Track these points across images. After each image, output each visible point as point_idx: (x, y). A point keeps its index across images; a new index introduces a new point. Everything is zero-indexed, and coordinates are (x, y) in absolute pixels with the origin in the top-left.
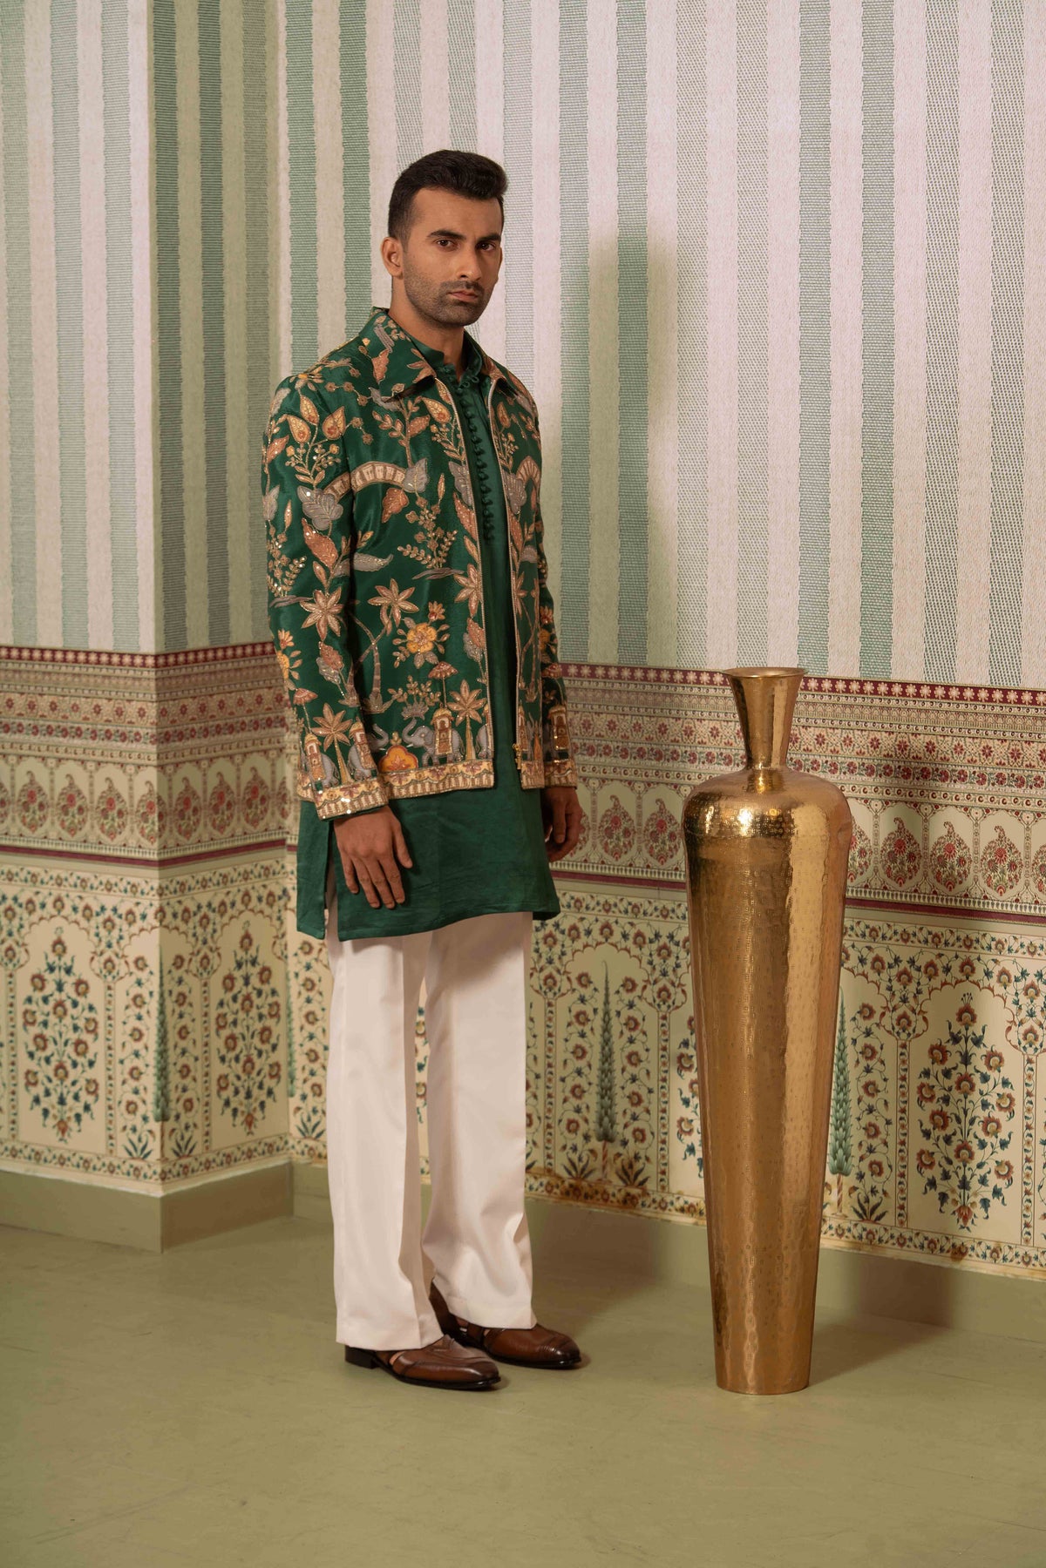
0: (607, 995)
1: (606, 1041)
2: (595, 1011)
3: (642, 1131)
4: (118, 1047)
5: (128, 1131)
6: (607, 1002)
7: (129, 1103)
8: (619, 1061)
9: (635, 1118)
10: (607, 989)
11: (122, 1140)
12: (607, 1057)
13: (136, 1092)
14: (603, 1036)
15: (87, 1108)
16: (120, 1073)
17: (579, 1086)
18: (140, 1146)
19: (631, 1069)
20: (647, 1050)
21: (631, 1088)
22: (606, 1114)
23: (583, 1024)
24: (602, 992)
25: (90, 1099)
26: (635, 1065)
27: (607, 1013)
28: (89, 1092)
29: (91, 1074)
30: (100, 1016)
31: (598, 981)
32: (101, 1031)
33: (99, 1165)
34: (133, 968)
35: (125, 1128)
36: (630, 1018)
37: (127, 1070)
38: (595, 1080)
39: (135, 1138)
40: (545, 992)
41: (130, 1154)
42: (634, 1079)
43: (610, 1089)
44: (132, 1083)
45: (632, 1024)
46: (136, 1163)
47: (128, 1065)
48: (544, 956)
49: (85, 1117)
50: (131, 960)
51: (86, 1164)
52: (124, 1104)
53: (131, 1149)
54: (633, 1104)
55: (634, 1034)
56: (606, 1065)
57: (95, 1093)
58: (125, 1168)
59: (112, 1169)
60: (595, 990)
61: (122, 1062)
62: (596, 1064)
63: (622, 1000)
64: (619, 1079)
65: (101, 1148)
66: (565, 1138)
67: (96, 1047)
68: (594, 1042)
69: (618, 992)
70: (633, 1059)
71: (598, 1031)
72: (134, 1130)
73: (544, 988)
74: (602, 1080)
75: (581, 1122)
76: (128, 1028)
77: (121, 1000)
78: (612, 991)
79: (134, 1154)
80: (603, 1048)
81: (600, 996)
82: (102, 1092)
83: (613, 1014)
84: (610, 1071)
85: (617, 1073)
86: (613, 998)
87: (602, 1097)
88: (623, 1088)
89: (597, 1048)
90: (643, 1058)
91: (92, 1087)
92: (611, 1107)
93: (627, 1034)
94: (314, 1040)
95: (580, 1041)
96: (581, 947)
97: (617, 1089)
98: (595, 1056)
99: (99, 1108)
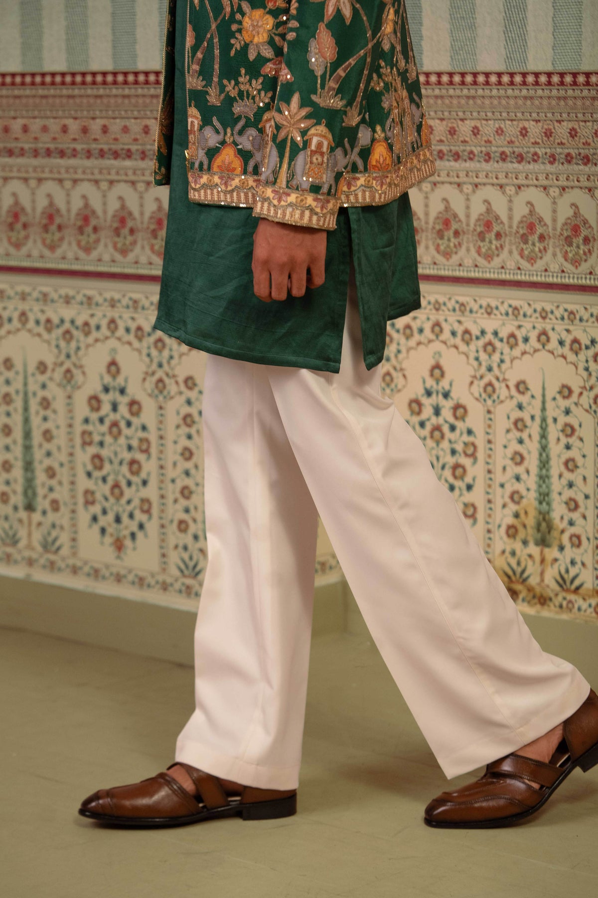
0: (544, 402)
1: (544, 448)
2: (533, 417)
3: (578, 537)
4: (169, 465)
5: (180, 549)
6: (544, 409)
7: (181, 522)
8: (556, 467)
9: (571, 523)
10: (544, 396)
11: (174, 558)
12: (544, 464)
13: (187, 511)
14: (540, 442)
15: (141, 526)
16: (172, 492)
17: (517, 492)
18: (191, 564)
19: (568, 476)
20: (584, 456)
21: (568, 493)
22: (544, 519)
23: (521, 431)
24: (539, 398)
25: (143, 518)
26: (572, 471)
27: (544, 420)
28: (143, 511)
29: (145, 493)
30: (153, 437)
31: (535, 389)
32: (154, 451)
33: (153, 582)
34: (183, 387)
35: (176, 547)
36: (566, 425)
37: (178, 489)
38: (533, 487)
39: (186, 556)
40: (485, 400)
41: (182, 571)
42: (571, 485)
43: (548, 495)
44: (183, 502)
45: (569, 430)
46: (189, 581)
47: (179, 484)
48: (484, 364)
49: (140, 535)
50: (181, 379)
51: (141, 582)
52: (175, 524)
53: (183, 566)
54: (570, 510)
55: (571, 441)
56: (544, 472)
57: (148, 512)
58: (177, 586)
59: (165, 587)
60: (533, 397)
61: (173, 481)
62: (534, 470)
63: (558, 407)
64: (556, 485)
65: (155, 565)
66: (504, 543)
67: (149, 467)
68: (532, 448)
69: (554, 399)
70: (570, 465)
71: (536, 437)
72: (185, 548)
73: (484, 395)
74: (540, 486)
75: (520, 528)
76: (179, 448)
77: (172, 419)
78: (549, 397)
79: (186, 572)
80: (541, 455)
81: (538, 403)
82: (155, 511)
83: (550, 421)
84: (548, 477)
85: (555, 479)
86: (550, 405)
87: (541, 503)
88: (560, 494)
89: (535, 455)
90: (580, 464)
91: (146, 506)
92: (548, 513)
93: (564, 440)
95: (519, 448)
96: (519, 355)
97: (554, 496)
98: (532, 462)
99: (152, 527)
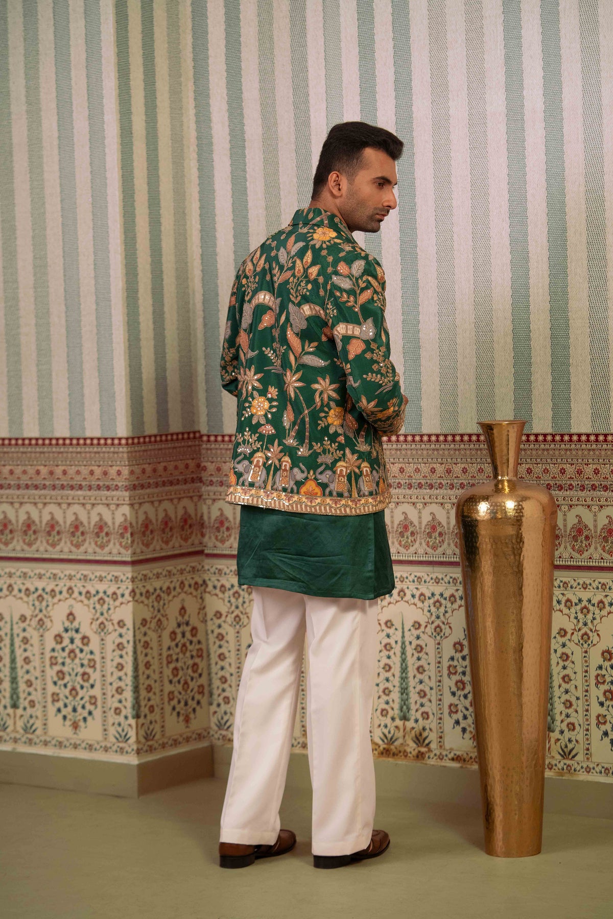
0: (403, 632)
1: (404, 661)
2: (396, 642)
3: (427, 714)
4: (109, 675)
5: (116, 725)
6: (403, 637)
7: (116, 709)
8: (412, 671)
9: (422, 705)
10: (403, 628)
11: (112, 731)
12: (404, 670)
13: (120, 701)
14: (401, 657)
15: (90, 713)
16: (110, 691)
17: (388, 688)
18: (123, 734)
19: (419, 676)
20: (429, 664)
21: (419, 687)
22: (405, 704)
23: (389, 650)
24: (400, 630)
25: (92, 708)
26: (422, 673)
27: (403, 643)
28: (91, 704)
29: (92, 692)
30: (97, 657)
31: (397, 624)
32: (98, 666)
33: (98, 747)
34: (116, 627)
35: (113, 724)
36: (418, 645)
37: (114, 688)
38: (397, 684)
39: (120, 730)
41: (117, 739)
42: (421, 682)
43: (407, 689)
44: (118, 697)
45: (419, 649)
46: (121, 745)
47: (115, 686)
49: (89, 719)
50: (115, 622)
51: (90, 747)
52: (113, 710)
53: (118, 736)
54: (421, 697)
55: (421, 655)
56: (404, 675)
57: (95, 704)
58: (114, 748)
59: (106, 749)
60: (396, 629)
61: (111, 684)
62: (398, 674)
63: (412, 635)
64: (412, 682)
65: (99, 736)
66: (380, 720)
67: (95, 676)
68: (396, 661)
69: (410, 630)
70: (421, 670)
71: (399, 654)
72: (119, 724)
74: (402, 684)
75: (390, 710)
76: (115, 664)
77: (110, 646)
78: (406, 630)
79: (120, 739)
80: (402, 665)
81: (399, 633)
82: (99, 703)
83: (407, 643)
84: (407, 678)
85: (411, 679)
86: (407, 634)
87: (402, 694)
88: (414, 688)
89: (398, 665)
90: (426, 669)
91: (93, 701)
92: (407, 700)
93: (416, 655)
94: (224, 670)
95: (388, 661)
96: (387, 604)
97: (411, 689)
98: (396, 670)
99: (98, 713)
